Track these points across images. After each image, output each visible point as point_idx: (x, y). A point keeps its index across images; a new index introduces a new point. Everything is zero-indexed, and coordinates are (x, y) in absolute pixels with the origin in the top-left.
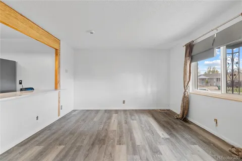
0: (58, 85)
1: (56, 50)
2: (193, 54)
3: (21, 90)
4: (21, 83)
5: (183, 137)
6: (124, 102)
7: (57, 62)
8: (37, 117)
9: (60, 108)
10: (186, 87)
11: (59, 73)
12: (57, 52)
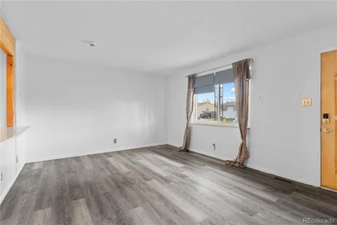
1: (9, 56)
2: (195, 87)
5: (193, 163)
6: (115, 141)
10: (188, 118)
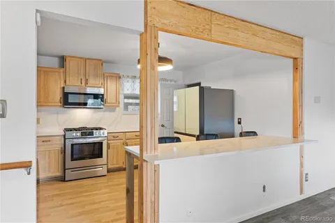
0: (299, 130)
1: (295, 59)
3: (241, 135)
4: (239, 123)
7: (297, 84)
8: (264, 187)
9: (304, 178)
11: (301, 106)
12: (297, 65)
